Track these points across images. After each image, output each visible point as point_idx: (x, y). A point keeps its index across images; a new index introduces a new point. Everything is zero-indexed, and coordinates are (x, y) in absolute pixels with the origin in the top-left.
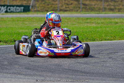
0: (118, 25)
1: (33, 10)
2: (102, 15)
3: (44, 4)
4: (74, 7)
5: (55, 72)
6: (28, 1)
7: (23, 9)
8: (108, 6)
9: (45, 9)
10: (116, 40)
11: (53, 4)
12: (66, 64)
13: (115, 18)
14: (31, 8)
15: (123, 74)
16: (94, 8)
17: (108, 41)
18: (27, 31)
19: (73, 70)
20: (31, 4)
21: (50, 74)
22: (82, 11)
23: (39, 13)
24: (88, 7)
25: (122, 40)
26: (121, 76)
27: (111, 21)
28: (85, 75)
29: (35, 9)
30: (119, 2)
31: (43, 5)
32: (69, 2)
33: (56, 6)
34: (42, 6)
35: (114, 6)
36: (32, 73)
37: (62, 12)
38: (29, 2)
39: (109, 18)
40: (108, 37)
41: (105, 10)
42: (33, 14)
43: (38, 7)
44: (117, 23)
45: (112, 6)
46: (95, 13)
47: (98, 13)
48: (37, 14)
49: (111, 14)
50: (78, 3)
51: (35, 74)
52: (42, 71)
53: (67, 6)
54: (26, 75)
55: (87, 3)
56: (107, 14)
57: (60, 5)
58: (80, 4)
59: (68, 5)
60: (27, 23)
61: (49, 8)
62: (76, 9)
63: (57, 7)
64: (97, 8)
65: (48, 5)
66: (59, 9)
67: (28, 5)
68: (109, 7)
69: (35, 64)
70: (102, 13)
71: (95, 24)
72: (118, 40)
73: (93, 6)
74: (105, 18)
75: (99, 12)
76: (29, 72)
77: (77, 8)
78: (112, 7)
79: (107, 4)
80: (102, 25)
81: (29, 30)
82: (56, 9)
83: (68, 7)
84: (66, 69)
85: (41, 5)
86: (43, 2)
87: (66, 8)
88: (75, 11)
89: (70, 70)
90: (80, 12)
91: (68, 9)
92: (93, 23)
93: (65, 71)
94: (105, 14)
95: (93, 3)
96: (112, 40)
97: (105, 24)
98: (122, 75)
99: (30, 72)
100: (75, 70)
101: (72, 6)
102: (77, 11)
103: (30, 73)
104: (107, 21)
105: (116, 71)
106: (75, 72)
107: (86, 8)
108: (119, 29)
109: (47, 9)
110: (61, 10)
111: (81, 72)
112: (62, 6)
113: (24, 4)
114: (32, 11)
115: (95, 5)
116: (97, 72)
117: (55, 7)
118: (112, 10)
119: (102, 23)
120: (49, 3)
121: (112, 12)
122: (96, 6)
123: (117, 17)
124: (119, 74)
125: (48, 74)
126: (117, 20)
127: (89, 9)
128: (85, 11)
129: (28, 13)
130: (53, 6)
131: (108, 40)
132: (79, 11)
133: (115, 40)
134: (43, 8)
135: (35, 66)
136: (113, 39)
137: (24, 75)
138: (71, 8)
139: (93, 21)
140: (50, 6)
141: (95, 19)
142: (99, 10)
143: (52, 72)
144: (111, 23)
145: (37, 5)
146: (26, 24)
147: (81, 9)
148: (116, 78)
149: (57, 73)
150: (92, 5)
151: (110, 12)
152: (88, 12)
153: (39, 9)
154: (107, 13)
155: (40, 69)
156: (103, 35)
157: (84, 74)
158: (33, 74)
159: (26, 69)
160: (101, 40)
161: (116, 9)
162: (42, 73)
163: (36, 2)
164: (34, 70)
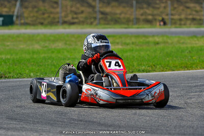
0: (159, 46)
1: (18, 22)
2: (133, 30)
3: (37, 12)
4: (86, 18)
5: (55, 124)
6: (10, 8)
7: (3, 21)
8: (142, 15)
9: (38, 21)
10: (156, 71)
11: (51, 13)
12: (75, 111)
13: (153, 35)
14: (15, 18)
15: (168, 127)
16: (119, 18)
17: (143, 74)
18: (8, 57)
19: (86, 121)
20: (16, 13)
21: (48, 128)
22: (99, 23)
23: (28, 27)
24: (109, 17)
25: (166, 71)
26: (165, 131)
27: (147, 40)
28: (106, 129)
29: (22, 21)
30: (161, 9)
31: (35, 14)
32: (78, 9)
33: (56, 16)
34: (34, 16)
35: (152, 15)
36: (18, 126)
37: (66, 26)
38: (12, 10)
39: (145, 35)
40: (143, 68)
41: (137, 21)
42: (18, 29)
43: (27, 18)
44: (158, 43)
45: (149, 15)
46: (122, 28)
47: (126, 26)
48: (26, 29)
49: (147, 29)
50: (93, 10)
51: (24, 127)
52: (34, 123)
53: (75, 16)
54: (8, 129)
55: (108, 10)
56: (141, 28)
57: (63, 14)
58: (96, 12)
59: (76, 13)
60: (9, 44)
61: (44, 19)
62: (89, 21)
63: (58, 18)
64: (124, 18)
65: (44, 14)
66: (61, 21)
67: (11, 14)
68: (143, 17)
69: (23, 111)
70: (132, 28)
71: (122, 45)
72: (159, 71)
73: (118, 16)
74: (137, 35)
75: (128, 24)
76: (13, 123)
77: (91, 19)
78: (150, 17)
79: (142, 11)
80: (133, 46)
81: (12, 55)
82: (57, 20)
83: (77, 18)
84: (73, 120)
85: (32, 15)
86: (36, 10)
87: (73, 18)
88: (87, 24)
89: (81, 121)
90: (97, 25)
91: (76, 20)
92: (118, 43)
93: (72, 123)
94: (138, 28)
95: (118, 11)
96: (149, 72)
97: (137, 45)
98: (167, 129)
99: (15, 124)
100: (89, 121)
101: (83, 15)
102: (91, 23)
103: (14, 126)
104: (141, 40)
105: (158, 122)
106: (89, 123)
107: (105, 19)
108: (160, 53)
109: (42, 21)
110: (64, 23)
111: (100, 124)
112: (66, 16)
113: (4, 13)
114: (17, 24)
115: (120, 14)
116: (125, 124)
117: (54, 18)
118: (149, 22)
119: (133, 43)
120: (45, 10)
121: (149, 26)
122: (123, 16)
123: (158, 34)
124: (162, 128)
125: (44, 127)
126: (157, 39)
127: (112, 20)
128: (105, 24)
129: (10, 27)
130: (52, 16)
131: (143, 71)
132: (95, 23)
133: (154, 71)
134: (35, 18)
135: (23, 114)
136: (151, 69)
137: (5, 129)
138: (81, 19)
139: (117, 41)
140: (46, 16)
141: (120, 37)
142: (128, 22)
143: (51, 125)
144: (148, 43)
145: (26, 15)
146: (8, 46)
147: (97, 21)
148: (157, 133)
149: (59, 127)
150: (116, 14)
151: (145, 26)
152: (108, 26)
153: (29, 20)
154: (140, 26)
155: (31, 119)
156: (135, 64)
157: (103, 128)
158: (20, 127)
159: (8, 120)
160: (131, 71)
161: (155, 20)
162: (35, 125)
163: (24, 10)
164: (21, 120)
